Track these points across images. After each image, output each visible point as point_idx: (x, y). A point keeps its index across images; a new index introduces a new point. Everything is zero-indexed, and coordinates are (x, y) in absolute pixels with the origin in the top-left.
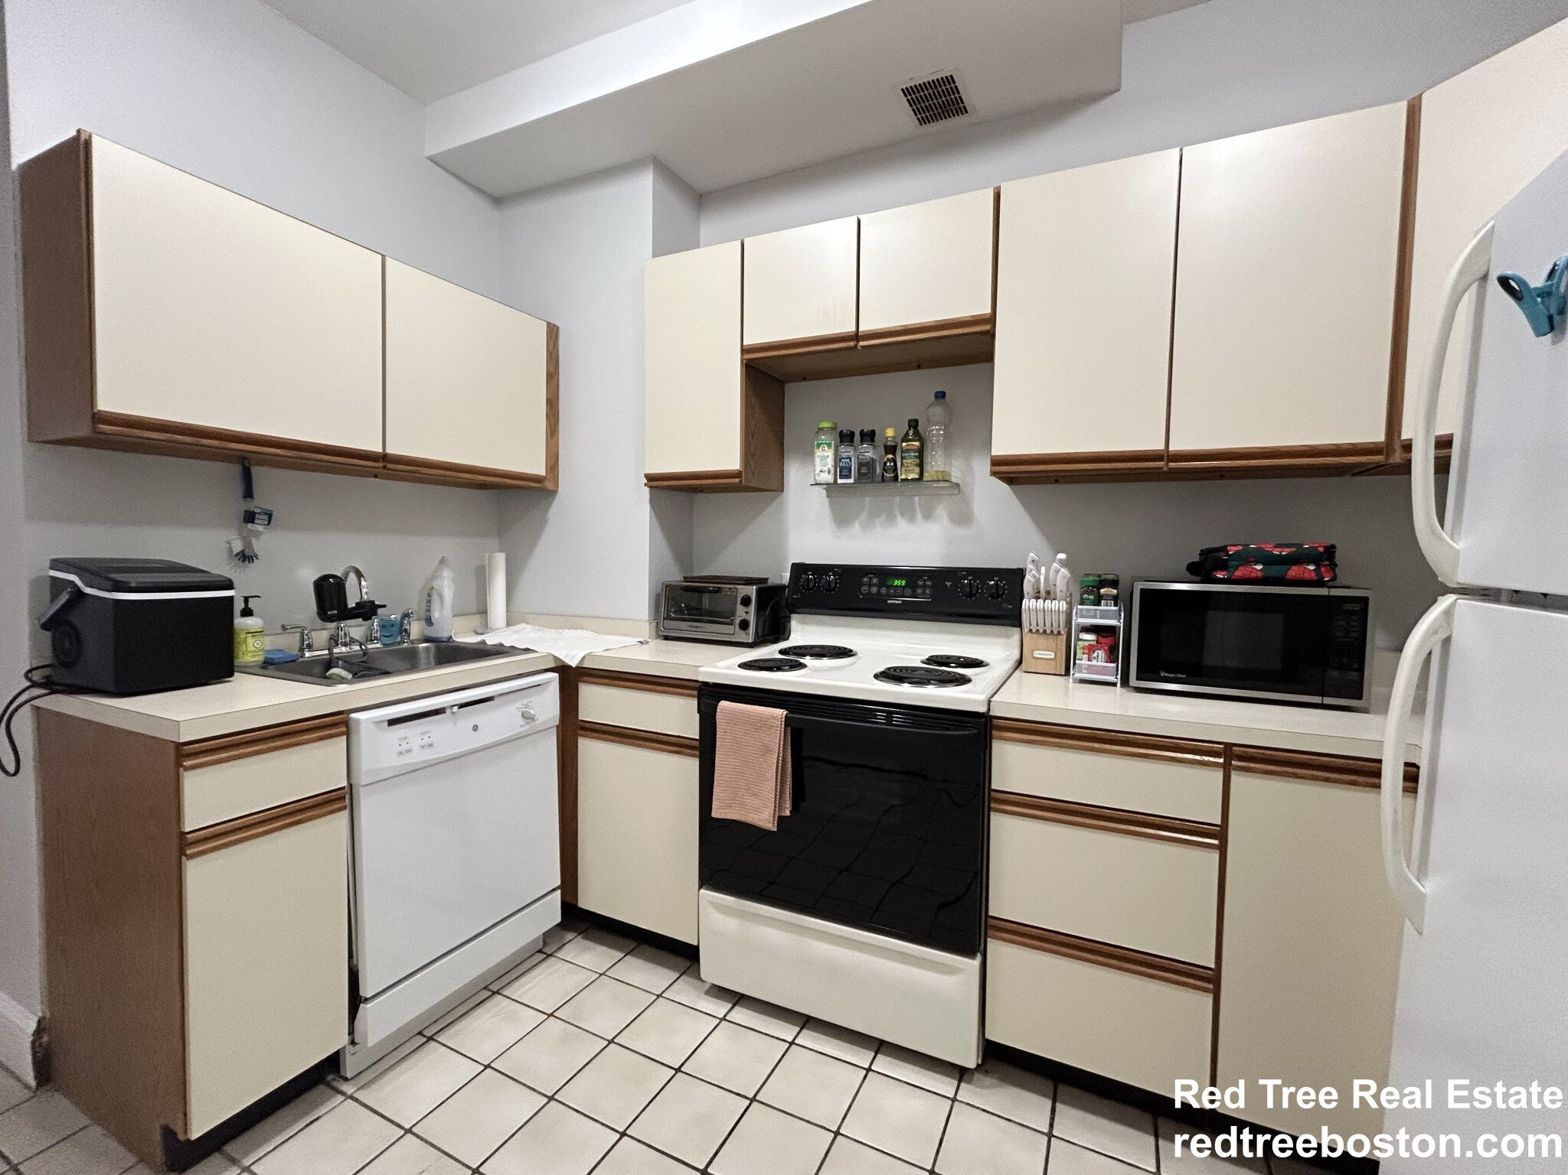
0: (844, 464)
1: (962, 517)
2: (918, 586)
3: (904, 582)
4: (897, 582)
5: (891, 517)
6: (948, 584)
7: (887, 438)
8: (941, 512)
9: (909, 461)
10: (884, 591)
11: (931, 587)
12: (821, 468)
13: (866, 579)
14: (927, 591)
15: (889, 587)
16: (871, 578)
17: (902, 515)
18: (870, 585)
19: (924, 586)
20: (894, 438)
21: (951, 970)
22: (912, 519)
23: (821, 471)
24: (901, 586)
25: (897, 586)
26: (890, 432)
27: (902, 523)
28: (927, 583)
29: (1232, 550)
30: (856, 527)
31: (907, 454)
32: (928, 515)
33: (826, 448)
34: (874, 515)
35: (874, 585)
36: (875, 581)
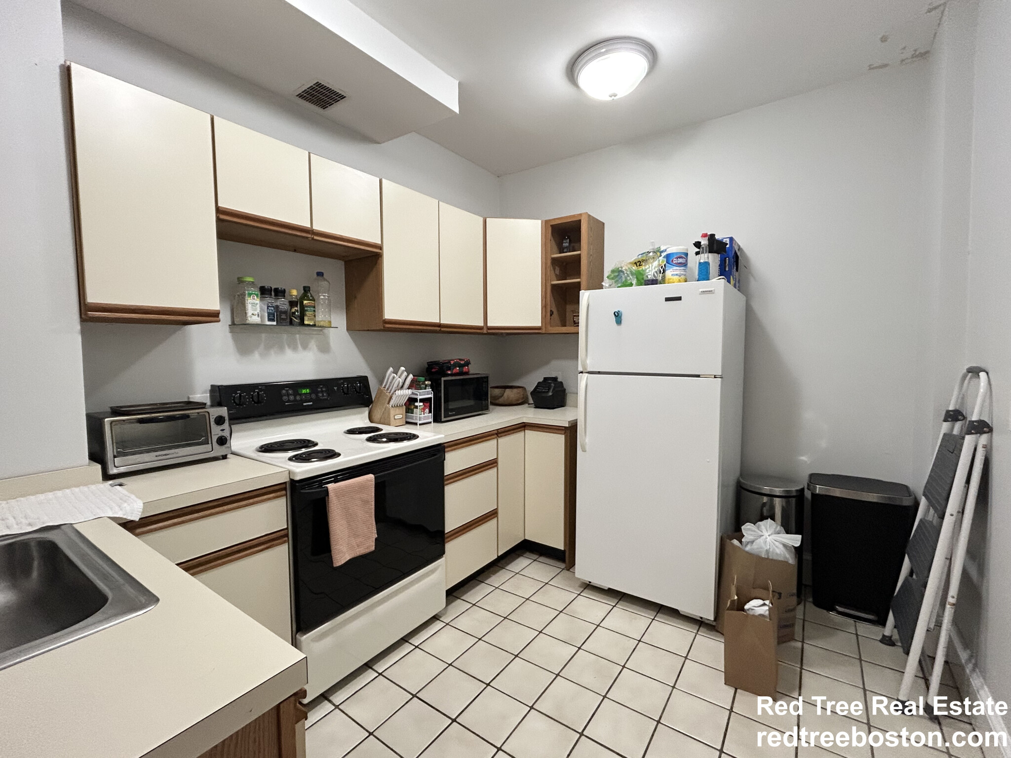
0: (270, 311)
1: (325, 348)
2: (318, 392)
3: (308, 390)
4: (304, 391)
5: (281, 349)
6: (336, 388)
7: (292, 295)
8: (313, 344)
9: (311, 313)
10: (298, 398)
11: (326, 391)
12: (253, 312)
13: (284, 392)
14: (325, 394)
15: (301, 395)
16: (287, 390)
17: (289, 347)
18: (288, 395)
19: (322, 392)
20: (296, 296)
21: (432, 571)
22: (295, 349)
23: (253, 314)
24: (307, 393)
25: (304, 394)
26: (294, 292)
27: (289, 353)
28: (323, 389)
29: (452, 362)
30: (256, 355)
31: (309, 309)
32: (305, 347)
33: (256, 298)
34: (268, 348)
35: (291, 395)
36: (290, 392)
